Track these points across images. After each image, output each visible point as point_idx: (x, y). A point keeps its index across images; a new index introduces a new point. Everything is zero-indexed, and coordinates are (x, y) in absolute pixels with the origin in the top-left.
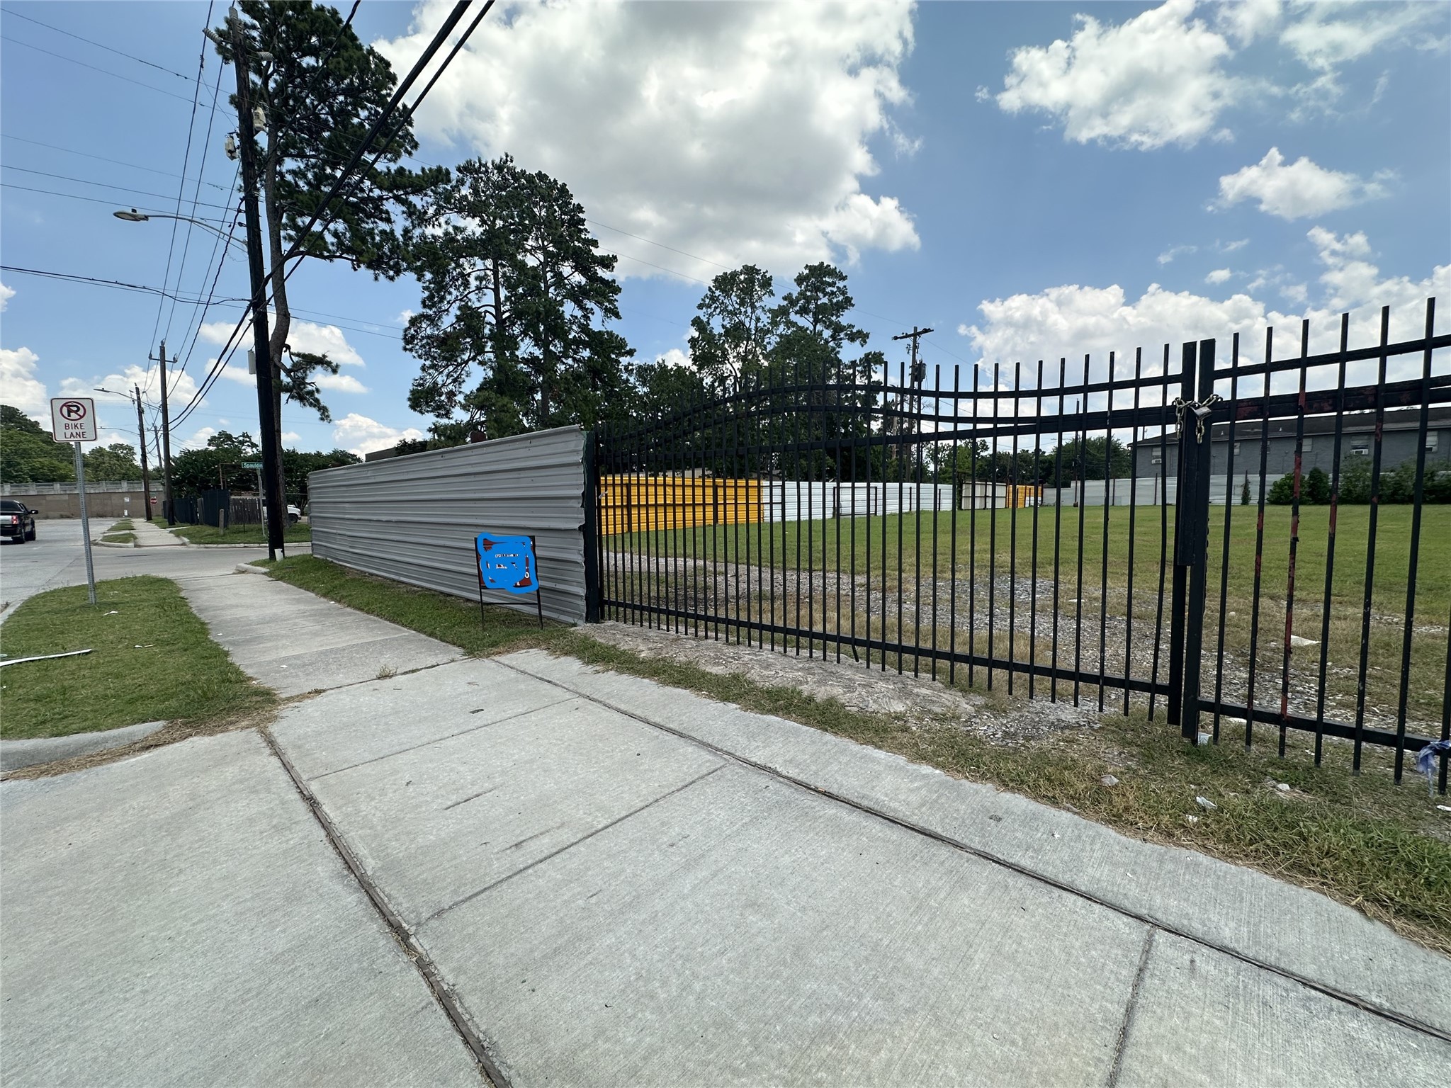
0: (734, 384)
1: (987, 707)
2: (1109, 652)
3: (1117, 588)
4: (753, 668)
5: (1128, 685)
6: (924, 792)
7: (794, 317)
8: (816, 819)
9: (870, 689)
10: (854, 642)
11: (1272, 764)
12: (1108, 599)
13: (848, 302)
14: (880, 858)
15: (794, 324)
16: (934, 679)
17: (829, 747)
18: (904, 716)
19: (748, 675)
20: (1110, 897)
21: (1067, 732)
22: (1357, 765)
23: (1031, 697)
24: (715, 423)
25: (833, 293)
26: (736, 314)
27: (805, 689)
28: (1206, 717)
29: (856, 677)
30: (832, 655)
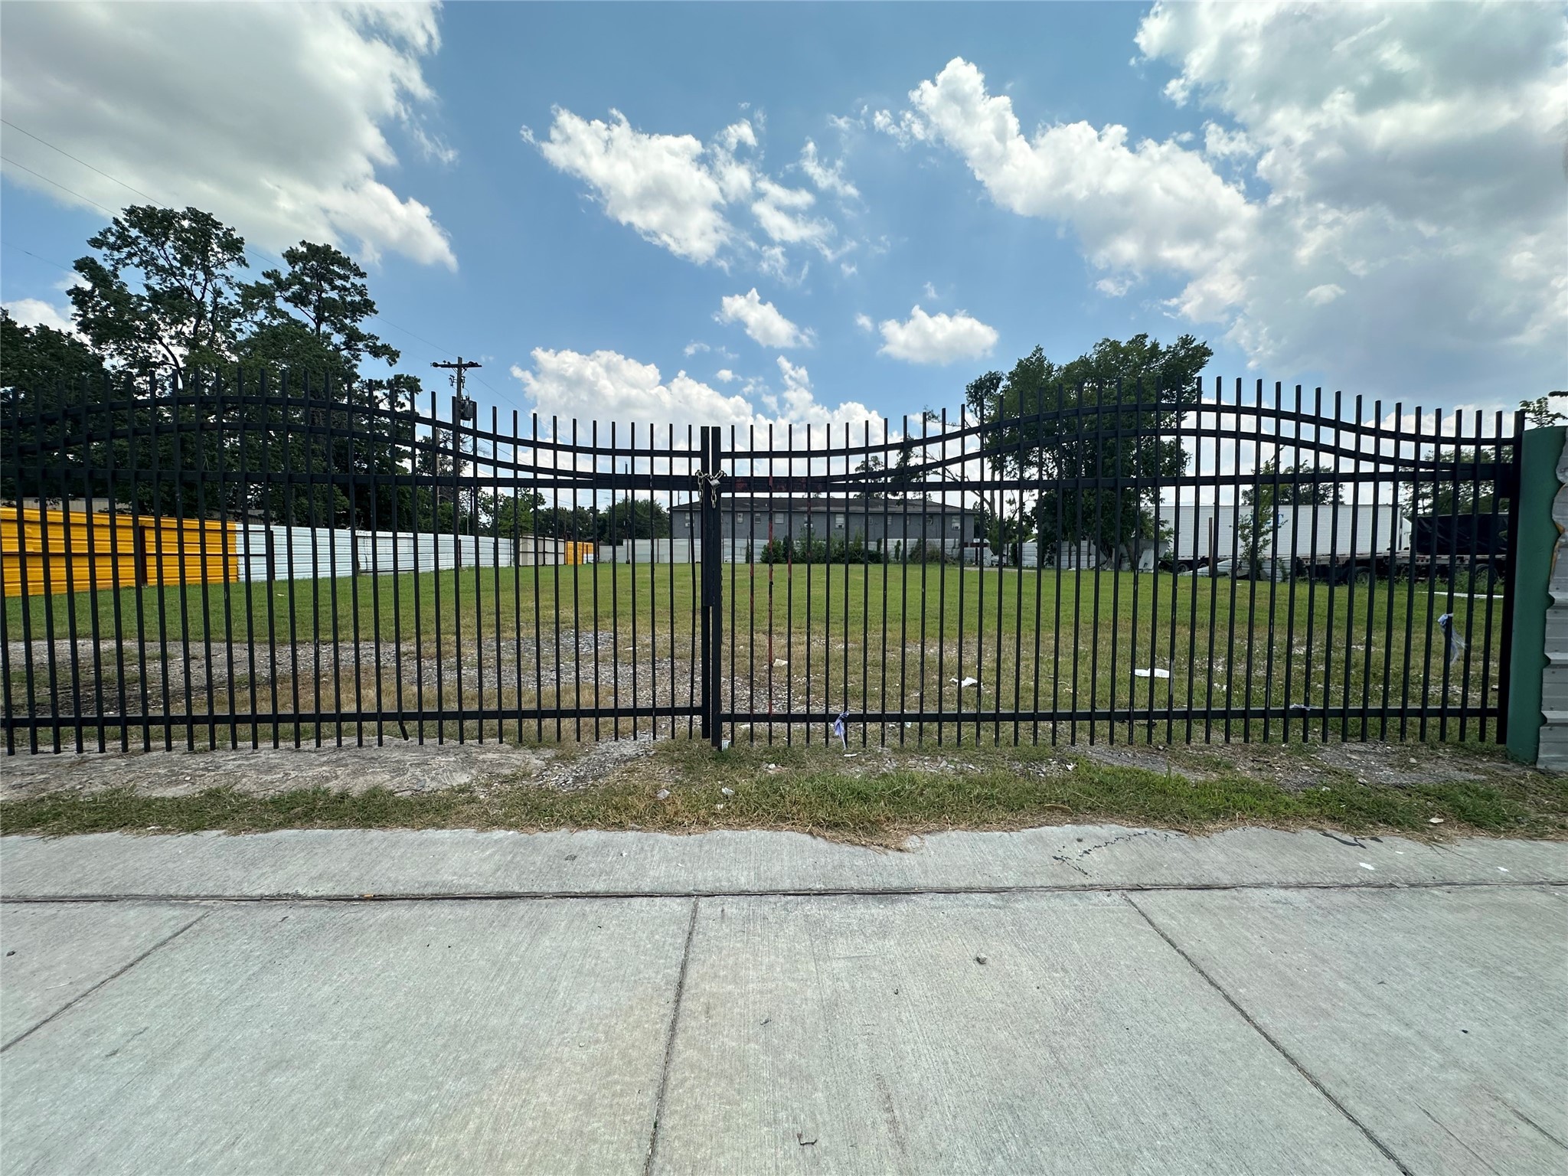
0: (174, 376)
1: (557, 758)
2: (659, 690)
3: (663, 634)
4: (244, 776)
5: (673, 712)
6: (497, 857)
7: (280, 303)
8: (364, 930)
9: (426, 767)
10: (401, 717)
11: (766, 752)
12: (657, 645)
13: (367, 307)
14: (452, 941)
15: (284, 314)
16: (501, 742)
17: (375, 844)
18: (470, 787)
19: (235, 788)
20: (668, 888)
21: (629, 764)
22: (808, 742)
23: (597, 740)
24: (136, 432)
25: (345, 289)
26: (174, 275)
27: (334, 787)
28: (726, 726)
29: (407, 757)
30: (370, 739)
